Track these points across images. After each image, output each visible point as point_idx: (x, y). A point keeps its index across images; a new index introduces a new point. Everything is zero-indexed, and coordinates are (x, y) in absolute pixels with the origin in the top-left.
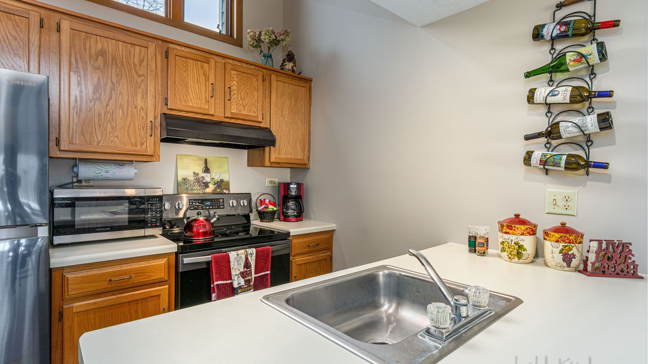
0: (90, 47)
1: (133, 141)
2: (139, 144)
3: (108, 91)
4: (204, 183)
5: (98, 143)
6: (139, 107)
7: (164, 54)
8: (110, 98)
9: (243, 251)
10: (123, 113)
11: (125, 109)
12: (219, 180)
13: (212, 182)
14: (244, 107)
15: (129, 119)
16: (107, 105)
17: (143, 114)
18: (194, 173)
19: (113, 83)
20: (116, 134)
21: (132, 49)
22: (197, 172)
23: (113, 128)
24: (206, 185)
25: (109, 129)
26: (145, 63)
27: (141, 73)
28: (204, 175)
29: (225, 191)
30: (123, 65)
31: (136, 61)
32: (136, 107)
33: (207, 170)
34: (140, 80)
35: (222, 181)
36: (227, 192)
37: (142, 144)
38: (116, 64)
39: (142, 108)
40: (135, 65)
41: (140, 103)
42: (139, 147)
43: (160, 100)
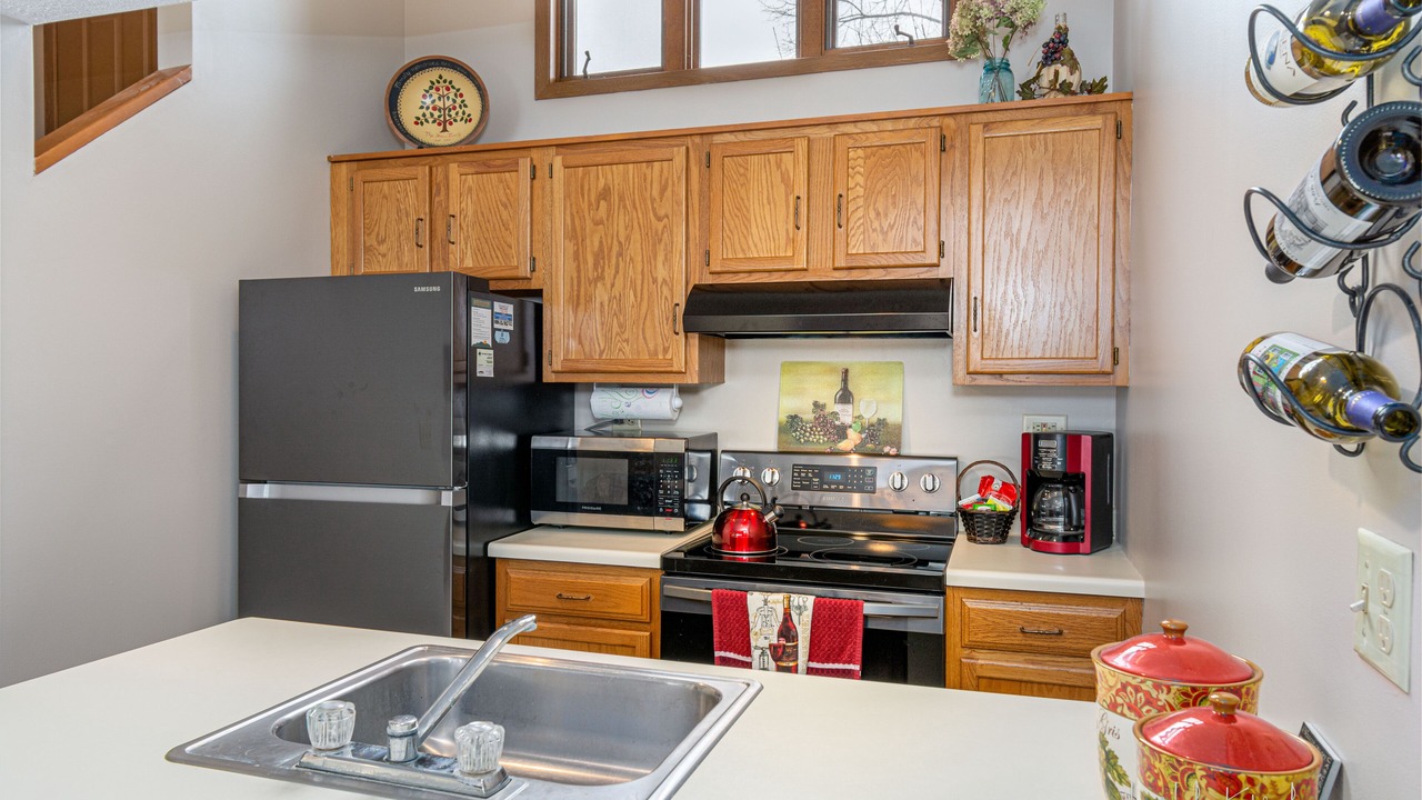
0: (589, 189)
1: (651, 346)
2: (660, 349)
3: (614, 261)
4: (835, 427)
5: (601, 353)
6: (660, 280)
7: (704, 161)
8: (617, 272)
9: (780, 596)
10: (635, 296)
11: (639, 289)
12: (874, 420)
13: (857, 427)
14: (885, 234)
15: (645, 304)
16: (613, 286)
17: (666, 291)
18: (816, 404)
19: (620, 243)
20: (626, 336)
21: (648, 172)
22: (821, 402)
23: (620, 326)
24: (842, 432)
25: (616, 328)
26: (668, 193)
27: (662, 213)
28: (838, 408)
29: (887, 449)
30: (635, 207)
31: (655, 193)
32: (655, 281)
33: (845, 397)
34: (660, 226)
35: (882, 422)
36: (893, 451)
37: (666, 351)
38: (625, 207)
39: (664, 281)
40: (653, 200)
41: (661, 273)
42: (661, 357)
43: (696, 259)
